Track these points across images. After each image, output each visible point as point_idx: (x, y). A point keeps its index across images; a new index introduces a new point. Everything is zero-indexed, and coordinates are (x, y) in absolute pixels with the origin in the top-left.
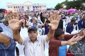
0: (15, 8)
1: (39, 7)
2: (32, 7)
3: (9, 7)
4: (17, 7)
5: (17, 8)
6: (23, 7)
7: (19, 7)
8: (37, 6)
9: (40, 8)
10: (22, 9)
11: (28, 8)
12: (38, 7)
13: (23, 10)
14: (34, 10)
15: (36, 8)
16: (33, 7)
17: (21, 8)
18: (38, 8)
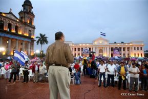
0: (75, 50)
1: (124, 48)
2: (108, 49)
4: (79, 49)
6: (90, 49)
7: (82, 48)
8: (120, 48)
9: (127, 52)
12: (122, 49)
15: (117, 50)
16: (112, 48)
17: (87, 51)
18: (123, 52)
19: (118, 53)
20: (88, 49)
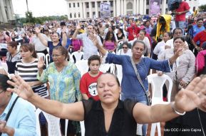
0: (88, 7)
3: (72, 5)
4: (93, 3)
5: (94, 6)
6: (112, 2)
7: (99, 3)
10: (110, 9)
11: (130, 5)
12: (164, 1)
13: (112, 12)
14: (147, 11)
17: (106, 7)
18: (165, 6)
19: (158, 7)
20: (109, 3)
